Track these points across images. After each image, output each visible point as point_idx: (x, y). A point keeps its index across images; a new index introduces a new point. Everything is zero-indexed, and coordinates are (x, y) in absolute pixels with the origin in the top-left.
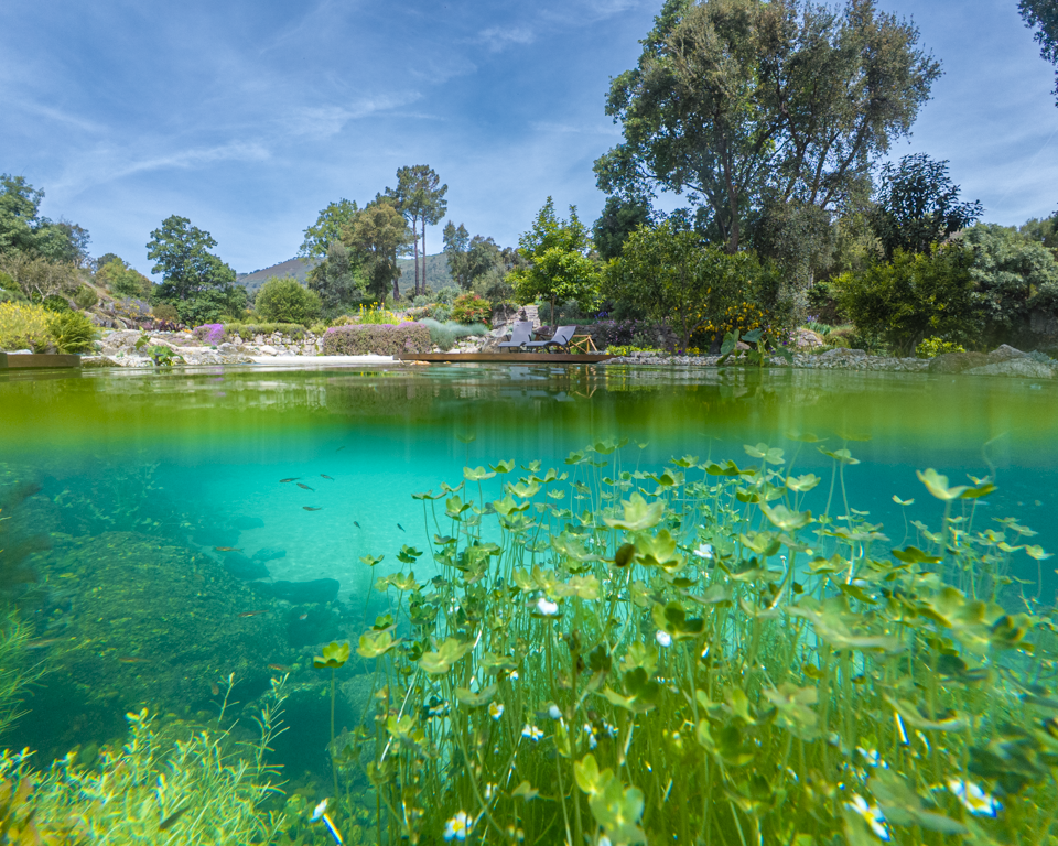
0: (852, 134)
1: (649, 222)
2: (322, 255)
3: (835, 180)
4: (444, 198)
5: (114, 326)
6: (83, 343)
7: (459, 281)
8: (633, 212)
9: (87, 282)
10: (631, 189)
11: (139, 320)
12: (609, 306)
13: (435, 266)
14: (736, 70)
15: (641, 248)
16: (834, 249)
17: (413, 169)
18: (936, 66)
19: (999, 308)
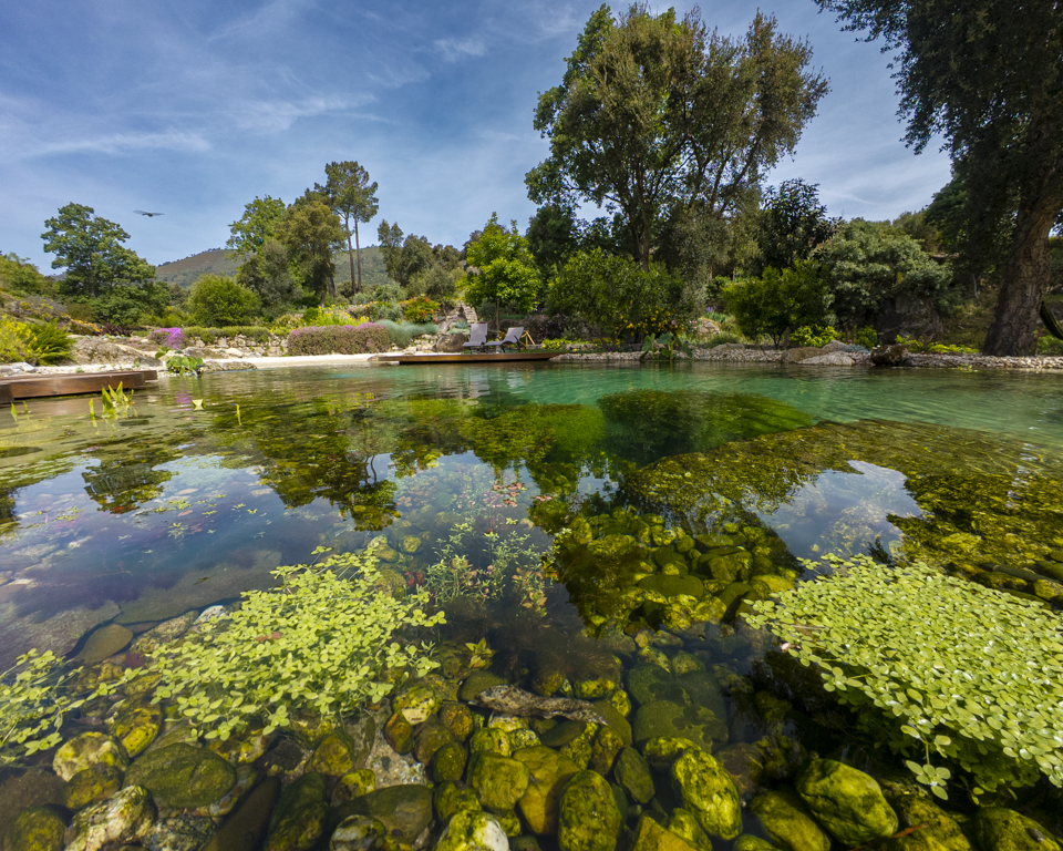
0: (745, 151)
1: (573, 230)
2: (252, 251)
3: (730, 191)
4: (374, 196)
6: (62, 353)
7: (395, 279)
8: (561, 222)
10: (558, 200)
15: (580, 271)
16: (729, 248)
17: (342, 164)
18: (824, 84)
19: (868, 294)
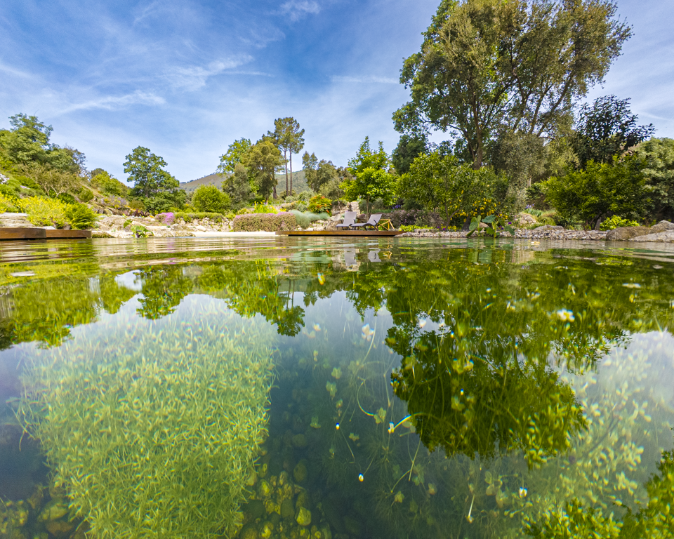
0: (561, 86)
1: (425, 150)
2: (231, 172)
3: (547, 117)
4: (303, 137)
5: (104, 212)
6: (88, 223)
7: (312, 188)
8: (416, 144)
9: (86, 186)
10: (415, 130)
11: (120, 209)
12: (402, 202)
13: (297, 178)
14: (483, 50)
15: (421, 168)
16: (546, 162)
17: (284, 119)
18: (628, 30)
19: (667, 195)
